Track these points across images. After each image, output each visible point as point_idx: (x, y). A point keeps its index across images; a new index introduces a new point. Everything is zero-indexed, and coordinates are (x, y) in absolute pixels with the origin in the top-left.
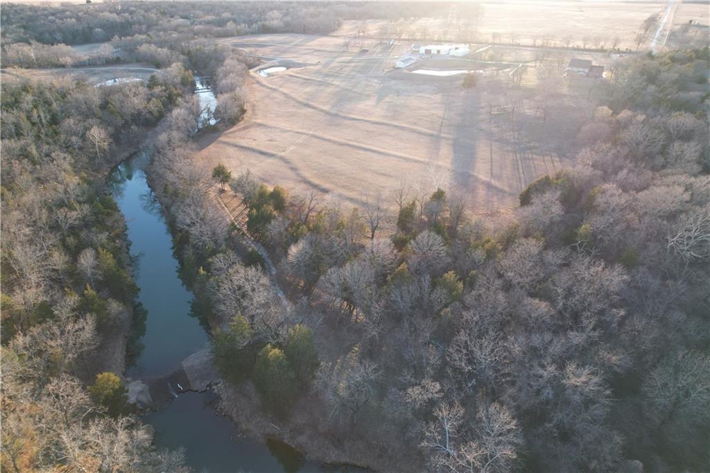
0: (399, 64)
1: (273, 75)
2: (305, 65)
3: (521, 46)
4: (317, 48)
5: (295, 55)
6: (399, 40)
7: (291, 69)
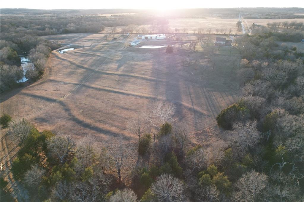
0: (133, 44)
1: (66, 52)
2: (84, 47)
3: (189, 34)
4: (91, 39)
5: (79, 42)
6: (132, 34)
7: (76, 49)
